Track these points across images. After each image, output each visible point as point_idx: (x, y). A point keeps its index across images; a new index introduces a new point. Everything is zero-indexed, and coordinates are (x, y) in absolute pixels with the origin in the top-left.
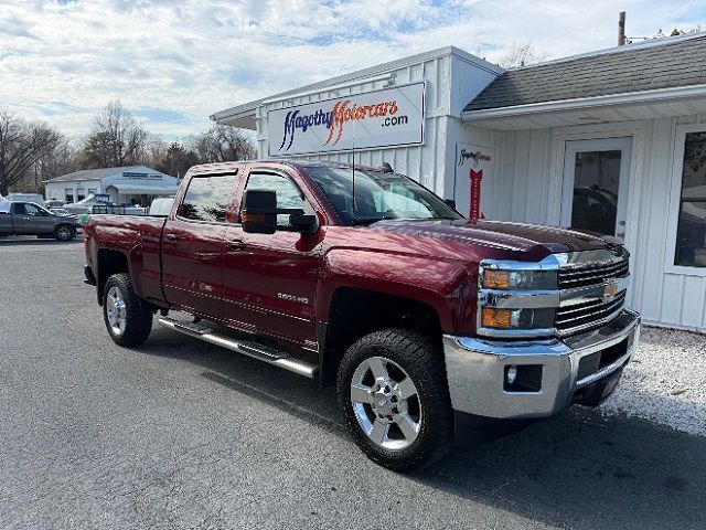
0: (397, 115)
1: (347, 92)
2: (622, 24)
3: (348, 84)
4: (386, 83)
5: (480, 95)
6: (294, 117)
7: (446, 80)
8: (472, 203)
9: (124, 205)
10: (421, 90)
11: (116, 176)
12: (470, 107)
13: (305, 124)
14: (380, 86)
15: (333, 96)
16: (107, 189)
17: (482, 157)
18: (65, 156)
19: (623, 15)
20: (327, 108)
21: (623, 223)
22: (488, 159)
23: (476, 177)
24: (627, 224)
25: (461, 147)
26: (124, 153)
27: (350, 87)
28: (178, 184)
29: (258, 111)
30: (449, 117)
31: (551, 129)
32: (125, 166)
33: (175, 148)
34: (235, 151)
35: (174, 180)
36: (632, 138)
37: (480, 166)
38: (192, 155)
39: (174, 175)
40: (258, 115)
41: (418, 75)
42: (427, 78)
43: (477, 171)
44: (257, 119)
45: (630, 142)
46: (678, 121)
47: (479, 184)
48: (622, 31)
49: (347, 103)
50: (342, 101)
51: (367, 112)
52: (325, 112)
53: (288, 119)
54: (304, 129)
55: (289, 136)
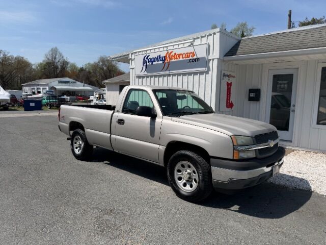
0: (195, 58)
1: (171, 48)
2: (290, 16)
4: (190, 44)
5: (231, 49)
8: (227, 96)
10: (205, 47)
11: (55, 83)
12: (227, 55)
13: (152, 61)
14: (186, 45)
15: (165, 49)
16: (51, 88)
17: (232, 76)
18: (31, 73)
19: (290, 12)
20: (163, 54)
21: (294, 106)
22: (234, 77)
23: (229, 85)
24: (296, 106)
25: (223, 72)
26: (58, 72)
27: (173, 45)
28: (84, 86)
29: (130, 55)
30: (218, 59)
31: (262, 64)
32: (59, 77)
33: (82, 69)
34: (110, 71)
35: (82, 84)
36: (298, 68)
37: (231, 80)
38: (89, 72)
39: (82, 82)
40: (130, 57)
41: (204, 40)
42: (208, 41)
43: (229, 82)
44: (130, 59)
45: (298, 71)
46: (318, 62)
47: (230, 88)
48: (290, 19)
49: (172, 52)
50: (170, 51)
51: (181, 56)
52: (162, 56)
53: (144, 59)
54: (152, 64)
55: (145, 66)
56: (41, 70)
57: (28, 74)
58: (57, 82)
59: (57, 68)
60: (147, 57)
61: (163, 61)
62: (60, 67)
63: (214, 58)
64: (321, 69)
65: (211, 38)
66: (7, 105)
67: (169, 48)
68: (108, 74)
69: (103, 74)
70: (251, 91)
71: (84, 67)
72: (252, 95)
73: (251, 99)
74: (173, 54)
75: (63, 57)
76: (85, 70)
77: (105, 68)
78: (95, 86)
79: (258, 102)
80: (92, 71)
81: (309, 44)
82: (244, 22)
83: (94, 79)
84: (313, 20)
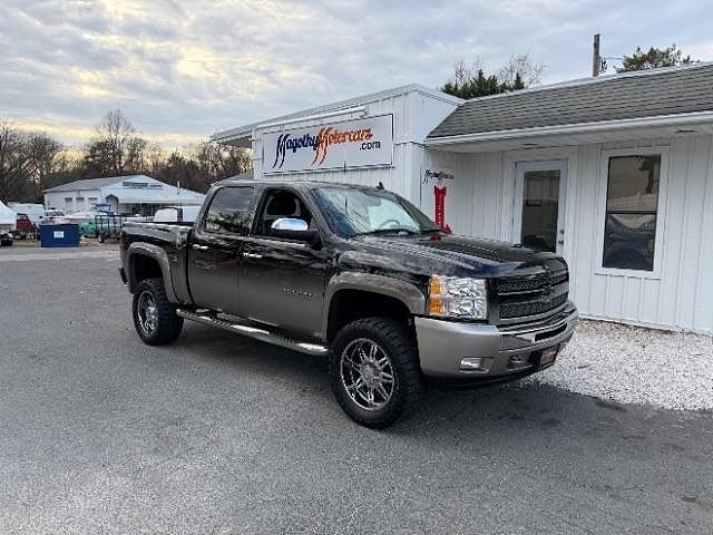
0: (372, 140)
1: (330, 120)
2: (596, 46)
3: (330, 113)
4: (361, 114)
5: (442, 124)
6: (285, 140)
8: (436, 215)
9: (124, 215)
11: (116, 185)
12: (433, 135)
13: (295, 145)
14: (357, 116)
15: (318, 123)
16: (107, 198)
17: (445, 176)
18: (64, 165)
19: (598, 37)
20: (314, 134)
21: (562, 232)
22: (452, 177)
23: (440, 194)
24: (566, 233)
26: (123, 162)
28: (179, 193)
31: (504, 152)
32: (126, 175)
33: (175, 157)
34: (236, 160)
35: (175, 189)
36: (567, 160)
37: (443, 184)
40: (253, 138)
41: (388, 108)
42: (396, 109)
43: (440, 188)
44: (253, 141)
45: (567, 164)
46: (602, 147)
47: (442, 200)
48: (597, 53)
49: (330, 129)
50: (326, 128)
51: (347, 137)
52: (312, 136)
53: (279, 141)
54: (294, 151)
55: (281, 156)
56: (86, 158)
57: (58, 168)
58: (121, 183)
59: (120, 153)
61: (316, 146)
64: (608, 161)
65: (400, 104)
66: (11, 235)
67: (325, 121)
69: (220, 167)
74: (332, 132)
76: (182, 158)
84: (652, 52)
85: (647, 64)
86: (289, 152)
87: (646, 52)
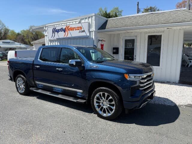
1: (69, 24)
2: (138, 5)
3: (69, 22)
4: (79, 22)
7: (94, 22)
10: (88, 24)
12: (100, 29)
13: (58, 31)
14: (77, 22)
15: (65, 24)
17: (104, 41)
19: (138, 3)
20: (64, 28)
22: (105, 41)
24: (136, 56)
25: (98, 38)
26: (2, 36)
27: (70, 22)
28: (20, 45)
29: (44, 28)
30: (95, 31)
31: (119, 34)
32: (3, 40)
33: (18, 34)
34: (37, 35)
35: (19, 44)
36: (137, 36)
37: (103, 43)
38: (24, 36)
39: (19, 42)
40: (45, 29)
41: (87, 20)
42: (89, 21)
43: (102, 44)
44: (45, 30)
45: (137, 37)
46: (146, 33)
47: (103, 47)
48: (138, 7)
49: (69, 26)
50: (68, 26)
51: (74, 29)
52: (63, 28)
53: (53, 29)
54: (58, 33)
55: (54, 34)
58: (2, 42)
59: (1, 33)
60: (55, 29)
61: (65, 31)
62: (3, 33)
63: (93, 30)
64: (147, 36)
65: (90, 19)
67: (67, 24)
68: (36, 37)
69: (33, 37)
70: (114, 49)
71: (20, 32)
72: (114, 51)
73: (114, 53)
74: (70, 27)
75: (5, 26)
76: (21, 34)
77: (34, 33)
78: (28, 45)
79: (118, 55)
80: (25, 35)
81: (140, 24)
82: (117, 7)
83: (27, 40)
84: (151, 8)
85: (149, 11)
86: (56, 33)
87: (149, 7)
